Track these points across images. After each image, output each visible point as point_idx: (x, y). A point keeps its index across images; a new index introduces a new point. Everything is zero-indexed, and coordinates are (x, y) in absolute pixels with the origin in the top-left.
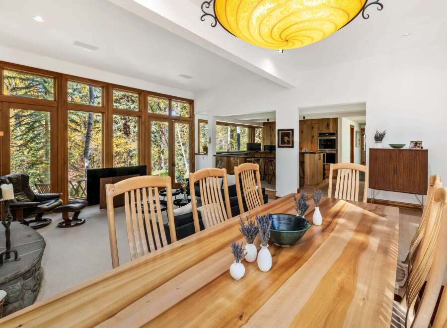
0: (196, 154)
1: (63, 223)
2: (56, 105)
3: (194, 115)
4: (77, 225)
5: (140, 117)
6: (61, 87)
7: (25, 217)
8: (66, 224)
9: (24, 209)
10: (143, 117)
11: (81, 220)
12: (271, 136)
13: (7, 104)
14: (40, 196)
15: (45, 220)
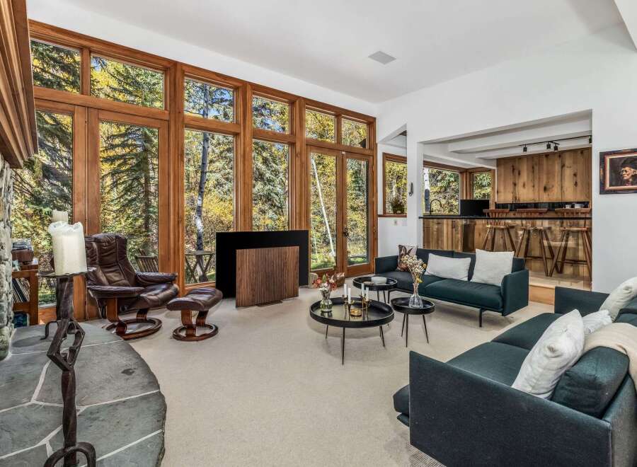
0: (380, 216)
1: (181, 329)
2: (167, 118)
3: (376, 144)
4: (205, 337)
5: (292, 144)
6: (175, 84)
7: (119, 313)
8: (187, 333)
9: (119, 299)
10: (298, 145)
11: (211, 327)
12: (515, 185)
13: (96, 111)
14: (144, 276)
15: (152, 321)
